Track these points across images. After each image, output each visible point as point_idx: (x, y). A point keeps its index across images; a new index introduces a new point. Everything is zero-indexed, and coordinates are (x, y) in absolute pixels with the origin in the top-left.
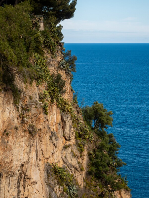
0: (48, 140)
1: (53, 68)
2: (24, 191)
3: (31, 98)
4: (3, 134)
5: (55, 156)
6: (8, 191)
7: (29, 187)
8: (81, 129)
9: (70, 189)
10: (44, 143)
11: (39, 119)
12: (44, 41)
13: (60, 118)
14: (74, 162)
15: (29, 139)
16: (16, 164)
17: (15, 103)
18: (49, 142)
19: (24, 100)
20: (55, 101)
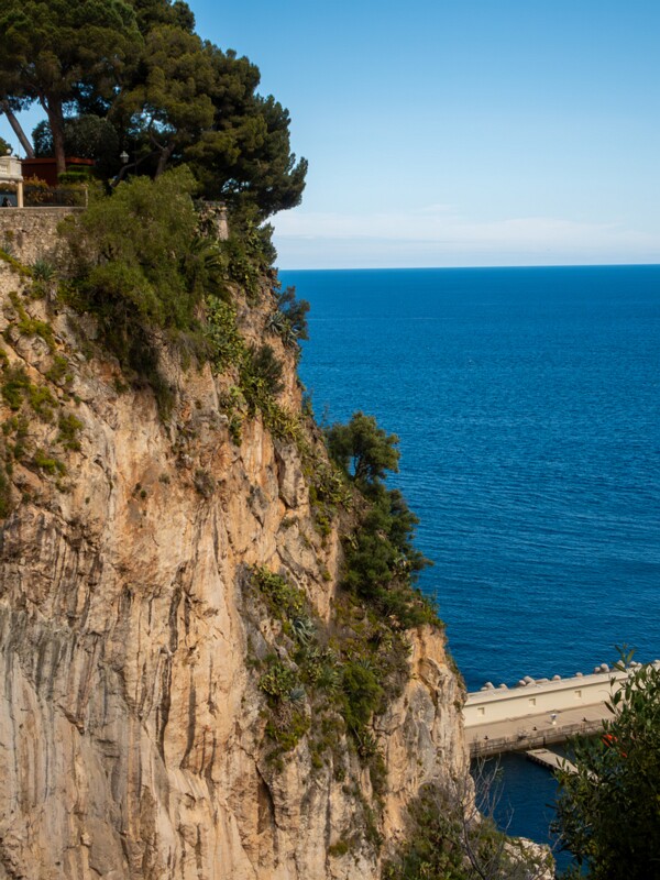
0: (243, 507)
1: (251, 332)
2: (187, 633)
3: (199, 404)
4: (133, 495)
5: (260, 546)
6: (149, 634)
7: (198, 622)
8: (324, 479)
9: (298, 626)
10: (232, 515)
11: (221, 456)
12: (230, 266)
13: (270, 452)
14: (307, 560)
15: (197, 506)
16: (167, 567)
17: (162, 419)
18: (244, 511)
19: (184, 409)
20: (258, 411)
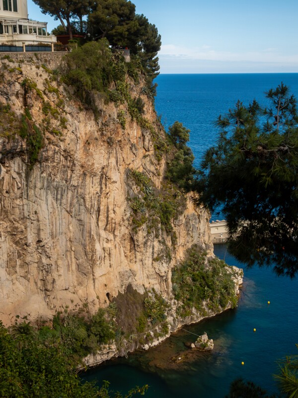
0: (129, 150)
1: (135, 93)
2: (106, 188)
3: (110, 116)
4: (86, 143)
5: (135, 163)
6: (92, 187)
7: (110, 185)
8: (160, 143)
9: (147, 189)
10: (125, 152)
11: (118, 133)
12: (128, 71)
13: (140, 133)
14: (152, 168)
15: (108, 148)
16: (97, 167)
17: (96, 120)
18: (129, 151)
19: (104, 117)
20: (135, 119)
